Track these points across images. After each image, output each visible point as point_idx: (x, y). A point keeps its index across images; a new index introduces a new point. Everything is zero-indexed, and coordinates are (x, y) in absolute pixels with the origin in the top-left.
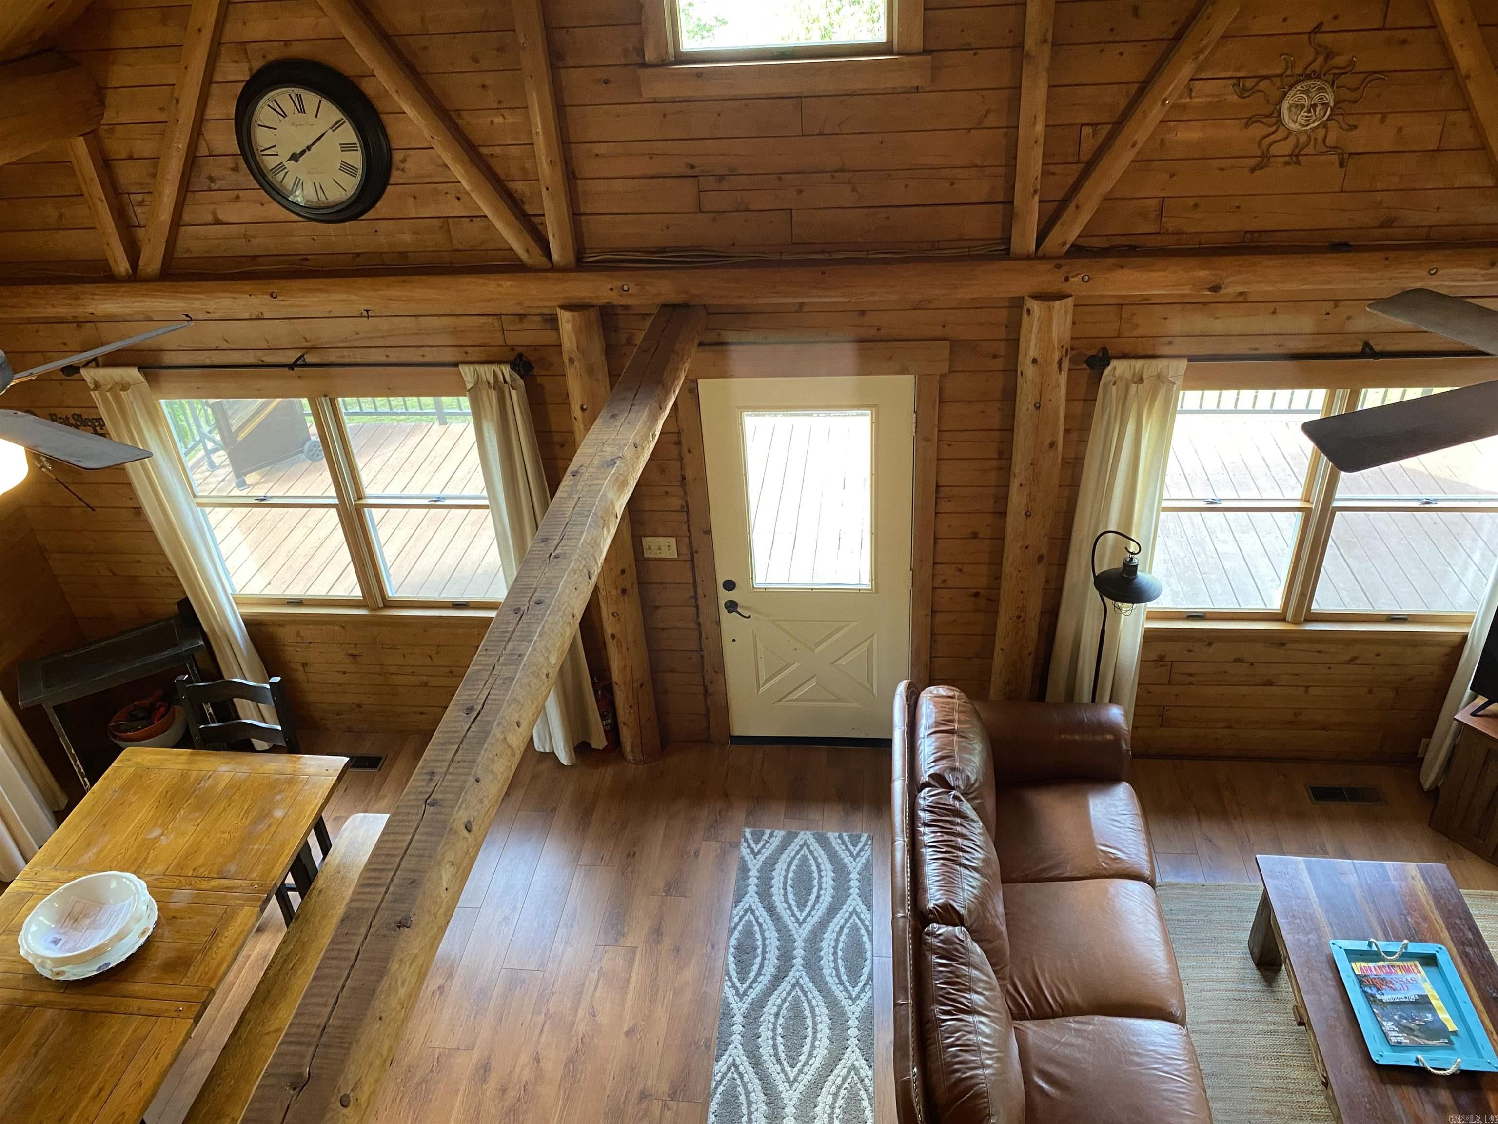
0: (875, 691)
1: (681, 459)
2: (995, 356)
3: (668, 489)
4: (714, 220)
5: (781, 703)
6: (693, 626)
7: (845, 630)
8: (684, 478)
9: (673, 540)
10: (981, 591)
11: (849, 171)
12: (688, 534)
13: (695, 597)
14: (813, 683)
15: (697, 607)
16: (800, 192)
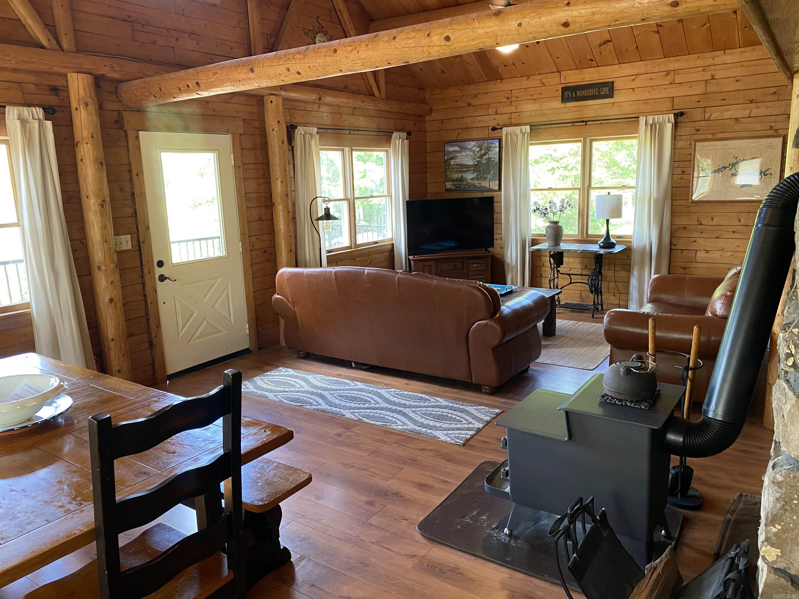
0: (232, 321)
1: (131, 180)
2: (256, 128)
3: (124, 202)
4: (141, 45)
5: (191, 342)
6: (142, 298)
7: (217, 284)
8: (133, 194)
9: (129, 236)
10: (267, 250)
11: (195, 35)
12: (136, 232)
13: (142, 277)
14: (205, 323)
15: (144, 284)
16: (177, 40)
